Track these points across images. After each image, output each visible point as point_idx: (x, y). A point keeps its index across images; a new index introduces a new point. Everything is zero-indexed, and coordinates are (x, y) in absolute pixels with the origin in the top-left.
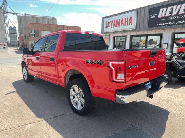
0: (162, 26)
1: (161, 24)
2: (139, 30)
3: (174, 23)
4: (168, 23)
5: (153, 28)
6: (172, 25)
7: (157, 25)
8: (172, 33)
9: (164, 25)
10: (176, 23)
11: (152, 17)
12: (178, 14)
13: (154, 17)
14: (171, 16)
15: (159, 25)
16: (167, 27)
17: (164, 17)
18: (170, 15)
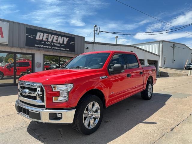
0: (40, 47)
1: (40, 46)
2: (13, 46)
3: (50, 47)
4: (45, 47)
5: (32, 48)
6: (49, 48)
7: (36, 45)
8: (43, 55)
9: (42, 47)
10: (52, 48)
11: (29, 37)
12: (52, 42)
13: (32, 37)
14: (48, 41)
15: (38, 46)
16: (45, 49)
17: (42, 41)
18: (46, 40)
